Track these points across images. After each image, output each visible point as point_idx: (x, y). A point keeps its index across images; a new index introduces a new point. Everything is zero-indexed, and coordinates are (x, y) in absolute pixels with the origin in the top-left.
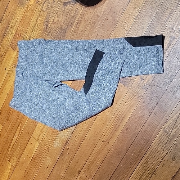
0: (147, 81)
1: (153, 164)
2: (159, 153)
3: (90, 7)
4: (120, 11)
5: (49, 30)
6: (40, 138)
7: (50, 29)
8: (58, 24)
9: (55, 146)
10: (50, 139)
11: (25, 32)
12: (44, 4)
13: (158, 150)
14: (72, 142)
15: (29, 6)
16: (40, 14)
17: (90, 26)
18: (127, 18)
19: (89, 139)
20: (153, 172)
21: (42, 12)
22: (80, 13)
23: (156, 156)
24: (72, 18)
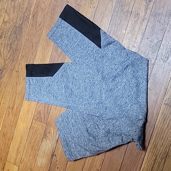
1: (163, 146)
2: (166, 132)
6: (18, 161)
7: (2, 30)
8: (11, 22)
9: (39, 164)
10: (31, 157)
13: (165, 129)
14: (59, 152)
17: (49, 14)
20: (165, 155)
22: (35, 3)
23: (165, 135)
24: (26, 11)
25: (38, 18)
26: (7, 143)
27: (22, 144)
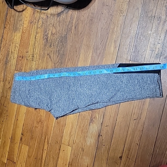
0: (157, 50)
3: (83, 9)
4: (112, 3)
5: (50, 42)
6: (71, 142)
7: (51, 40)
8: (57, 34)
9: (88, 143)
10: (82, 139)
11: (27, 52)
12: (38, 22)
14: (104, 133)
15: (25, 29)
16: (37, 32)
17: (88, 25)
18: (121, 6)
19: (120, 123)
21: (38, 30)
22: (76, 17)
24: (69, 24)
25: (79, 28)
26: (61, 129)
27: (73, 129)
